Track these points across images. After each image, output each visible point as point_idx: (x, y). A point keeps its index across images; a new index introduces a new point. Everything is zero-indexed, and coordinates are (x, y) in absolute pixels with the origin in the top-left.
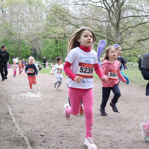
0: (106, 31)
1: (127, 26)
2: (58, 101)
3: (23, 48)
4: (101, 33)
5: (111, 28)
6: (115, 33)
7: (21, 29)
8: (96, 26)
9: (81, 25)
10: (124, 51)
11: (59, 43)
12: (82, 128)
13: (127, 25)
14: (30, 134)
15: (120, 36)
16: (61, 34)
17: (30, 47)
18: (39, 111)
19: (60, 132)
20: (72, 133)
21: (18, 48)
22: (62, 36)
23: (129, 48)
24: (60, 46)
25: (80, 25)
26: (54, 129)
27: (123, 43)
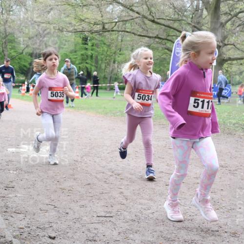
0: (192, 18)
1: (237, 8)
2: (86, 165)
3: (12, 51)
4: (181, 24)
5: (202, 12)
6: (209, 24)
7: (10, 11)
8: (171, 8)
9: (138, 5)
10: (229, 62)
11: (90, 44)
12: (137, 224)
13: (238, 6)
14: (25, 235)
15: (220, 30)
16: (95, 24)
17: (29, 50)
18: (46, 186)
19: (89, 230)
20: (115, 233)
21: (2, 50)
22: (98, 28)
23: (239, 56)
24: (92, 50)
25: (135, 5)
26: (78, 225)
27: (226, 45)
